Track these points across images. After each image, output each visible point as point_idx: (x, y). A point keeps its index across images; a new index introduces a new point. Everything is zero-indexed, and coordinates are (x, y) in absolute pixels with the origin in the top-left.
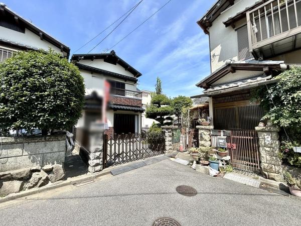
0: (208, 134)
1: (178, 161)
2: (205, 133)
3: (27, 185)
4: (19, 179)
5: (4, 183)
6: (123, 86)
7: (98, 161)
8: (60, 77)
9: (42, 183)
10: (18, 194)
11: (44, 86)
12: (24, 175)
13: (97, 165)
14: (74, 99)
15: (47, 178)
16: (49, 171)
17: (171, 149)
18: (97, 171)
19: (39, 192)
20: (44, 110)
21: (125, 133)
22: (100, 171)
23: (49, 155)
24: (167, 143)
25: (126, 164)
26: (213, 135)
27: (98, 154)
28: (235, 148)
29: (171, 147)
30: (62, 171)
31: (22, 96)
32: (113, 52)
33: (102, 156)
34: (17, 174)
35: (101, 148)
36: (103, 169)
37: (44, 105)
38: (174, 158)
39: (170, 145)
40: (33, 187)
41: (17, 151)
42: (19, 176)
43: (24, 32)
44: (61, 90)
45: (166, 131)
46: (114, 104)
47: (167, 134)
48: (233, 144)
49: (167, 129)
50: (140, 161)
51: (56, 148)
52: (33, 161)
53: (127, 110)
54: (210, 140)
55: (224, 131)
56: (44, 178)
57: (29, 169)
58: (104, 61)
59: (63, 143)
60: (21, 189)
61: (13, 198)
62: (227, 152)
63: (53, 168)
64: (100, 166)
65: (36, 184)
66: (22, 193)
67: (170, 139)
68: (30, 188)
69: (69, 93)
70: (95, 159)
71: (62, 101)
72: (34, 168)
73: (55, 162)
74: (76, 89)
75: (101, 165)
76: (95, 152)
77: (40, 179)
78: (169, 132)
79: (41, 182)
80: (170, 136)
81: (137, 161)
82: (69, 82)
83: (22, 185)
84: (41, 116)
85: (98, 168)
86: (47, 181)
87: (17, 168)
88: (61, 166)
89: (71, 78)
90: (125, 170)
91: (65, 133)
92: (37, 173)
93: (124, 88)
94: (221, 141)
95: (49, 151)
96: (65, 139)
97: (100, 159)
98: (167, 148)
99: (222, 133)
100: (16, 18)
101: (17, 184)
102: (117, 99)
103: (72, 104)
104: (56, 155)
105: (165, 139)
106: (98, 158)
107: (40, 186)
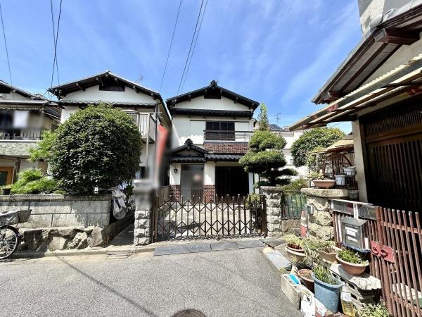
0: (323, 208)
1: (270, 257)
2: (318, 205)
3: (70, 244)
4: (65, 237)
5: (54, 238)
6: (232, 126)
7: (142, 231)
8: (95, 130)
9: (81, 246)
10: (62, 252)
11: (79, 142)
12: (67, 234)
13: (141, 236)
14: (110, 153)
15: (86, 240)
16: (89, 233)
17: (280, 230)
18: (141, 245)
19: (77, 254)
20: (78, 168)
21: (231, 195)
22: (145, 244)
23: (92, 216)
24: (269, 218)
25: (187, 242)
26: (338, 213)
27: (142, 221)
28: (392, 259)
29: (277, 226)
30: (100, 236)
31: (61, 155)
32: (214, 83)
33: (148, 225)
34: (62, 231)
35: (147, 213)
36: (150, 242)
37: (77, 162)
38: (273, 248)
39: (276, 222)
40: (74, 247)
41: (67, 208)
42: (63, 234)
43: (124, 90)
44: (93, 145)
45: (267, 196)
46: (215, 154)
47: (269, 201)
48: (385, 248)
49: (269, 192)
50: (210, 241)
51: (99, 208)
52: (79, 220)
53: (230, 160)
54: (332, 224)
55: (360, 206)
56: (83, 240)
57: (74, 227)
58: (205, 98)
59: (106, 204)
60: (65, 247)
61: (56, 255)
62: (366, 263)
63: (92, 230)
64: (145, 239)
65: (77, 245)
66: (65, 251)
67: (277, 210)
68: (72, 248)
69: (102, 146)
70: (138, 227)
71: (94, 156)
72: (78, 228)
73: (98, 225)
74: (113, 141)
75: (147, 237)
76: (139, 218)
77: (80, 240)
78: (272, 198)
79: (81, 243)
80: (275, 206)
81: (205, 241)
82: (104, 133)
83: (66, 243)
84: (76, 173)
85: (142, 240)
86: (85, 244)
87: (65, 225)
88: (101, 229)
89: (107, 129)
90: (173, 251)
91: (110, 192)
92: (79, 233)
93: (233, 128)
94: (351, 232)
95: (92, 211)
96: (106, 200)
97: (145, 228)
98: (270, 227)
99: (356, 211)
100: (116, 79)
101: (63, 241)
102: (219, 146)
103: (105, 159)
104: (98, 217)
105: (265, 211)
106: (142, 227)
107: (79, 248)
